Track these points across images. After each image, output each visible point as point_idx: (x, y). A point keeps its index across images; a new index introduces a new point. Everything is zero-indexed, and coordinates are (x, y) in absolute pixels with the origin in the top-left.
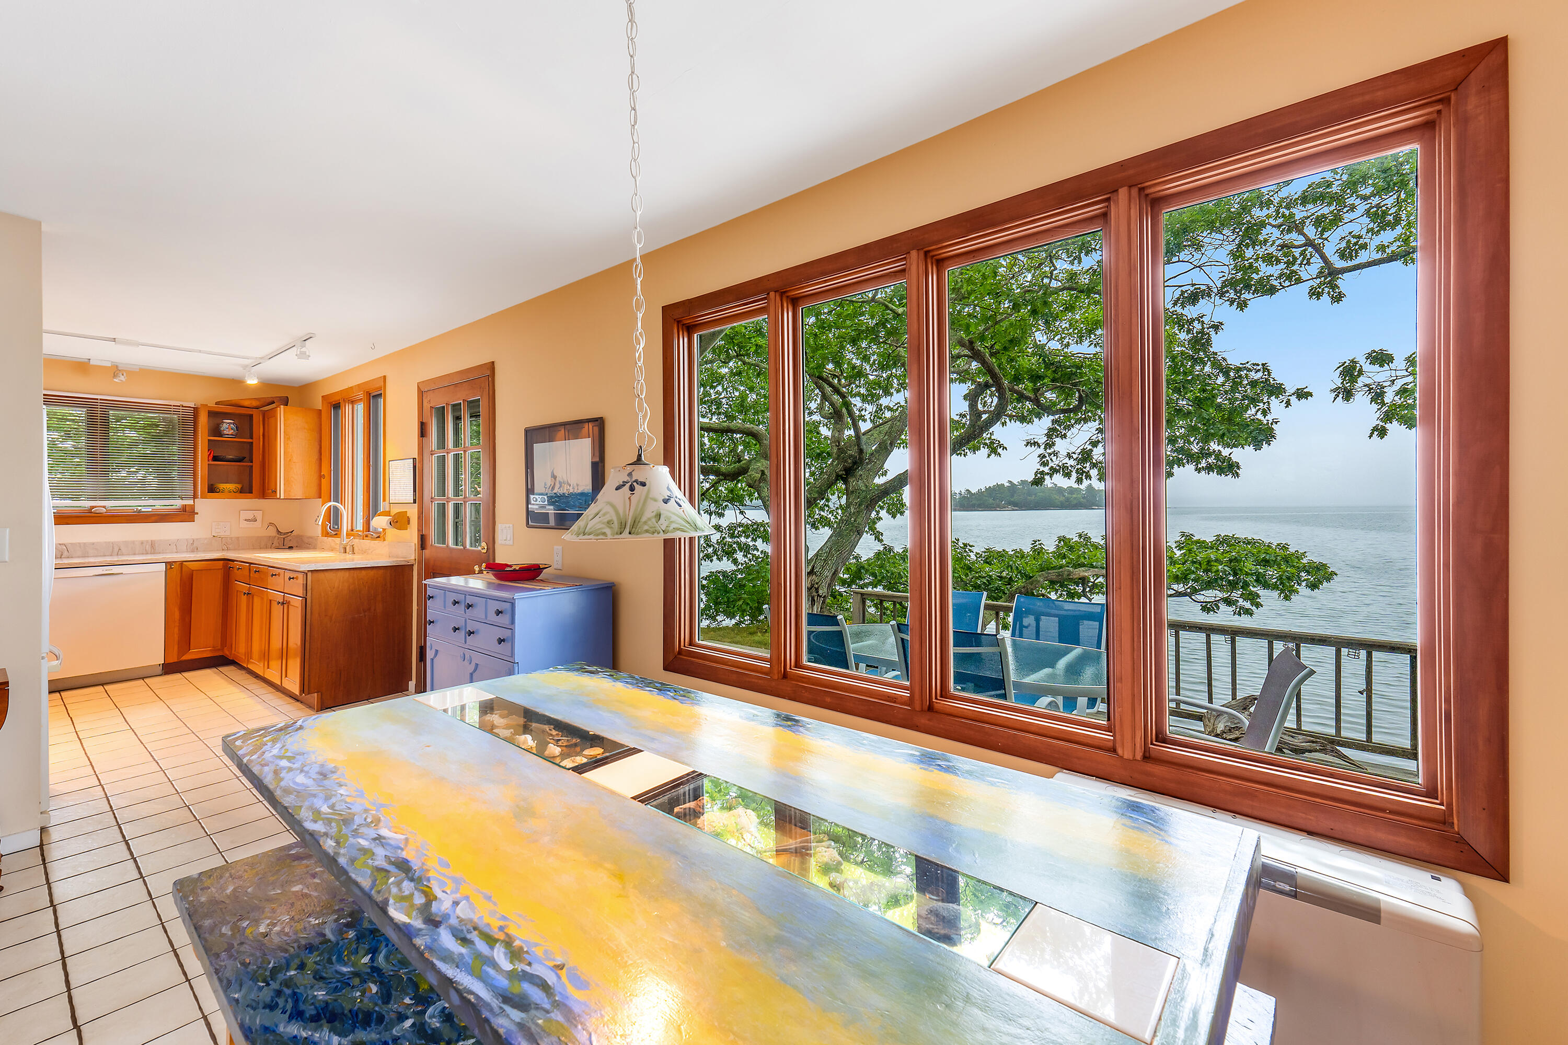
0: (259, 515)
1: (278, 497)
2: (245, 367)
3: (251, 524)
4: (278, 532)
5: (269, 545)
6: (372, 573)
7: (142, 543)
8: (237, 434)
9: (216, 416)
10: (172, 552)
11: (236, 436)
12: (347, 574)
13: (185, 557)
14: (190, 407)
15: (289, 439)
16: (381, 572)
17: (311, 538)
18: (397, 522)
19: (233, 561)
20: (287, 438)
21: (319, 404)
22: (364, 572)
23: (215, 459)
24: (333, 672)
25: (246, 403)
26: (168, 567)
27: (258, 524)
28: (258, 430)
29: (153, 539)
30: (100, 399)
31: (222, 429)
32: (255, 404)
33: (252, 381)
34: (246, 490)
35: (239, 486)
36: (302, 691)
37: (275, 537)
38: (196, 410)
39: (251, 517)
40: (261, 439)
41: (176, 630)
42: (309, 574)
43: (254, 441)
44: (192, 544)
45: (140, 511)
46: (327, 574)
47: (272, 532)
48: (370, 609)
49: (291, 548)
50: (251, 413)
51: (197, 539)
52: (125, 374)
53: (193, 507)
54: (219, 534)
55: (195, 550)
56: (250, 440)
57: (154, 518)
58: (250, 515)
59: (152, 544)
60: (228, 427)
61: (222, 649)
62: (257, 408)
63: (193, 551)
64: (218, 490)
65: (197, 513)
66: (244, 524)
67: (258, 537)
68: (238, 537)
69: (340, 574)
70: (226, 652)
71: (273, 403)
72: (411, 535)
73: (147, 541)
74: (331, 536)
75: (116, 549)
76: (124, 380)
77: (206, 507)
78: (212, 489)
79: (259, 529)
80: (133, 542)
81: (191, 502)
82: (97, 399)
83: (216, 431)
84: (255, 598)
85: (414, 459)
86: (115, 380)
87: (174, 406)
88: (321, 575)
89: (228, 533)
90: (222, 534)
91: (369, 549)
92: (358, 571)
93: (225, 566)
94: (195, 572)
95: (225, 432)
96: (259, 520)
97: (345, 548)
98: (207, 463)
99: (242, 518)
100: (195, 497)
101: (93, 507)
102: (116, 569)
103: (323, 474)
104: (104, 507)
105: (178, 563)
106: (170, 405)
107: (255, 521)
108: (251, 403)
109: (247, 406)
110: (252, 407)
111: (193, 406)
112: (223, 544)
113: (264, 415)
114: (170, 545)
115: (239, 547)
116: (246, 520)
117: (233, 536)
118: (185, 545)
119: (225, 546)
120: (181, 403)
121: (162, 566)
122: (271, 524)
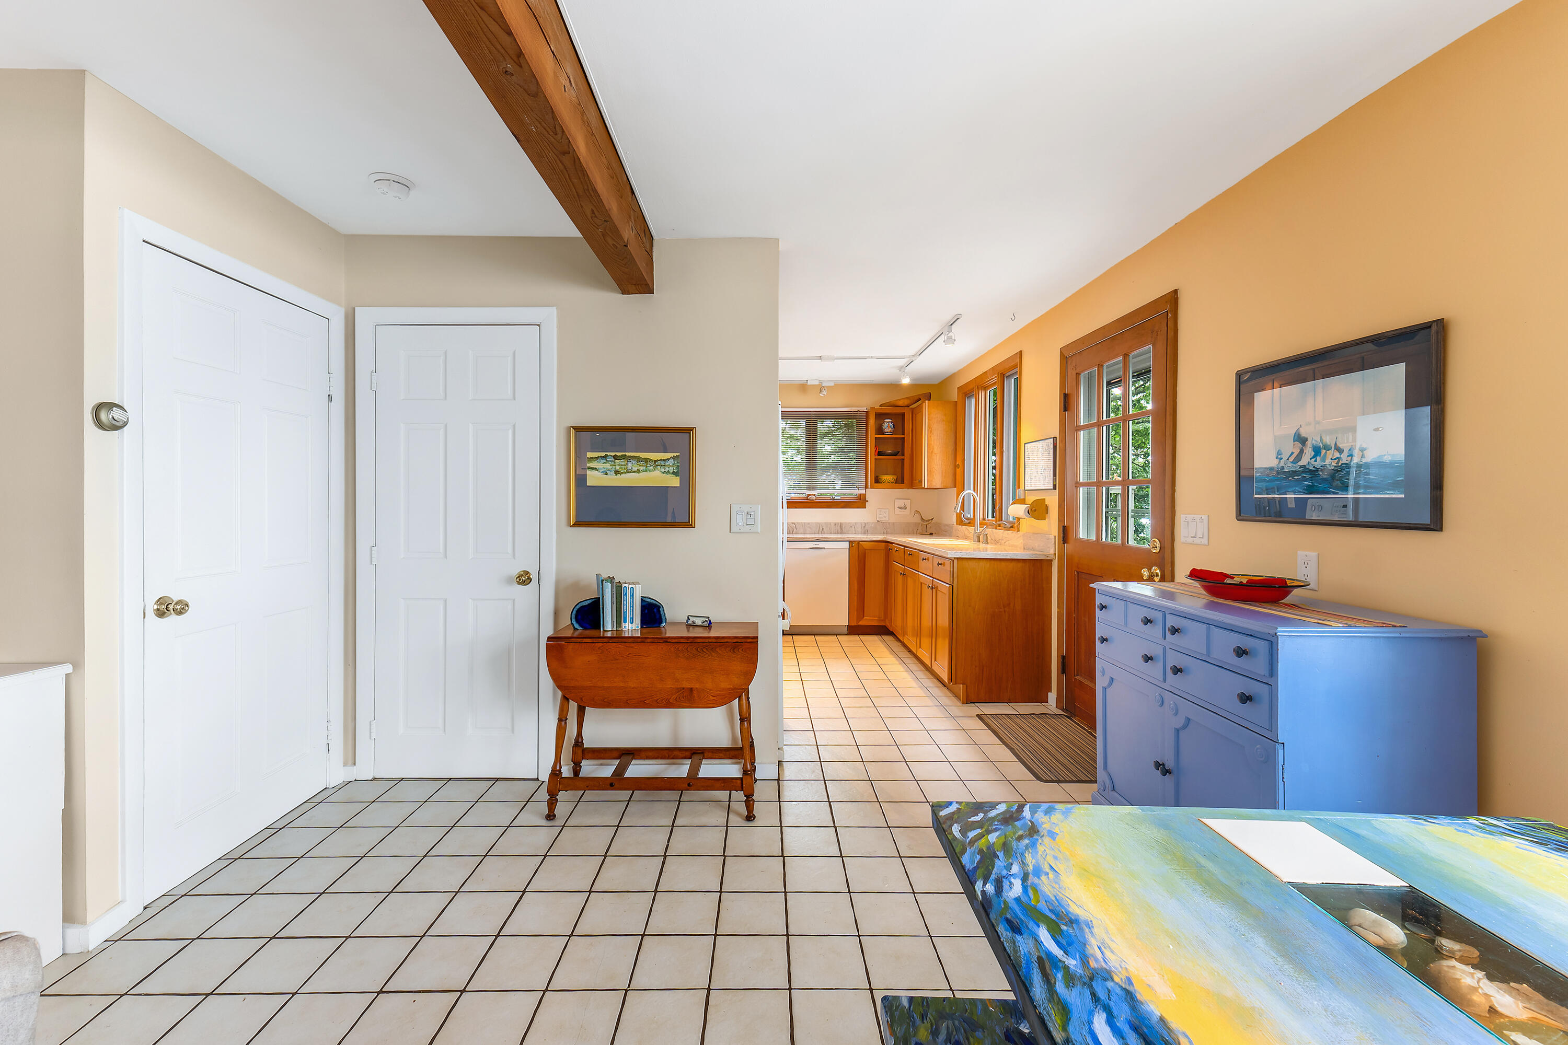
0: (908, 502)
1: (923, 486)
2: (901, 368)
3: (903, 512)
4: (922, 519)
5: (915, 531)
6: (1012, 565)
7: (835, 525)
8: (894, 431)
9: (880, 416)
10: (852, 533)
11: (893, 433)
12: (988, 564)
13: (861, 538)
14: (863, 411)
15: (931, 431)
16: (1020, 565)
17: (947, 525)
18: (1035, 510)
19: (892, 543)
20: (930, 431)
21: (954, 396)
22: (1003, 564)
23: (880, 454)
24: (976, 667)
25: (900, 403)
26: (851, 546)
27: (907, 512)
28: (909, 426)
29: (842, 521)
30: (813, 412)
31: (884, 428)
32: (906, 402)
33: (906, 381)
34: (900, 481)
35: (895, 477)
36: (951, 680)
37: (919, 523)
38: (867, 413)
39: (903, 505)
40: (911, 434)
41: (856, 598)
42: (955, 561)
43: (906, 436)
44: (865, 527)
45: (834, 499)
46: (970, 563)
47: (917, 519)
48: (1009, 604)
49: (931, 534)
50: (904, 411)
51: (868, 521)
52: (826, 389)
53: (865, 496)
54: (882, 519)
55: (866, 532)
56: (903, 436)
57: (842, 504)
58: (900, 503)
59: (841, 525)
60: (888, 425)
61: (884, 620)
62: (908, 406)
63: (865, 533)
64: (881, 481)
65: (868, 501)
66: (898, 511)
67: (908, 523)
68: (894, 523)
69: (981, 563)
70: (888, 624)
71: (920, 399)
72: (1051, 526)
73: (838, 523)
74: (965, 525)
75: (820, 528)
76: (825, 394)
77: (874, 495)
78: (877, 481)
79: (907, 516)
80: (830, 523)
81: (863, 492)
82: (811, 412)
83: (880, 430)
84: (909, 579)
85: (1055, 438)
86: (821, 395)
87: (854, 411)
88: (965, 563)
89: (887, 519)
90: (884, 519)
91: (1002, 540)
92: (998, 562)
93: (886, 547)
94: (867, 551)
95: (886, 430)
96: (908, 508)
97: (979, 537)
98: (874, 458)
99: (897, 506)
100: (866, 487)
101: (809, 495)
102: (821, 545)
103: (957, 463)
104: (814, 495)
105: (857, 542)
106: (852, 411)
107: (905, 508)
108: (904, 402)
109: (901, 405)
110: (903, 406)
111: (865, 411)
113: (910, 413)
114: (851, 527)
116: (899, 508)
117: (890, 521)
118: (860, 528)
120: (858, 409)
121: (846, 545)
122: (917, 512)
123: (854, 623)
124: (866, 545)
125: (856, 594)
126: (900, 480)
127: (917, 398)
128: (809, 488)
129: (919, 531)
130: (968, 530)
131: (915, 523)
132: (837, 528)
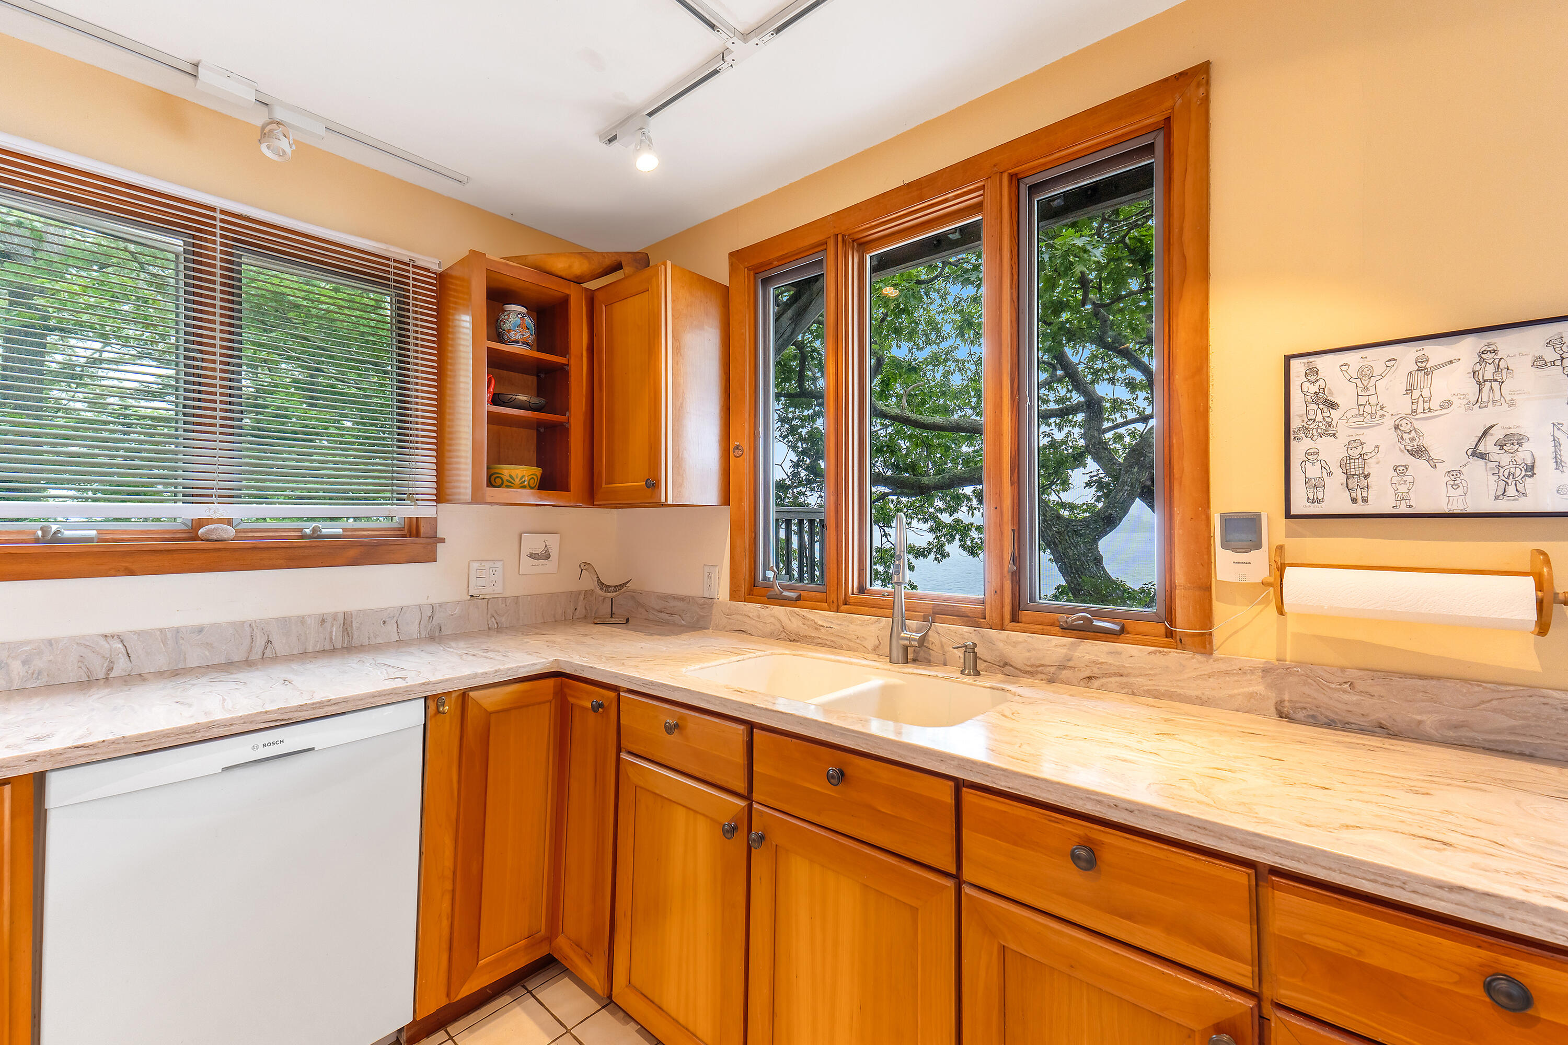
0: (553, 542)
1: (663, 500)
3: (539, 567)
4: (601, 584)
5: (569, 612)
7: (323, 621)
8: (535, 340)
11: (532, 345)
14: (427, 270)
21: (720, 270)
23: (498, 399)
25: (559, 267)
26: (429, 707)
27: (550, 566)
28: (578, 335)
30: (223, 212)
31: (507, 326)
32: (578, 267)
34: (554, 485)
35: (538, 471)
39: (539, 549)
40: (585, 360)
43: (572, 363)
44: (431, 617)
45: (316, 535)
47: (584, 585)
49: (628, 621)
50: (567, 292)
51: (441, 605)
52: (290, 138)
53: (434, 523)
54: (483, 591)
56: (562, 360)
58: (535, 543)
59: (347, 620)
60: (519, 322)
62: (578, 281)
64: (502, 481)
65: (442, 540)
66: (527, 566)
67: (552, 595)
68: (517, 597)
71: (618, 267)
73: (335, 616)
75: (260, 642)
76: (288, 151)
79: (553, 577)
81: (425, 511)
82: (215, 210)
87: (395, 261)
89: (498, 589)
90: (488, 591)
93: (560, 694)
94: (493, 718)
95: (514, 335)
96: (554, 553)
97: (905, 650)
98: (485, 407)
99: (525, 551)
100: (446, 498)
101: (200, 523)
102: (293, 738)
103: (734, 444)
104: (229, 522)
105: (454, 695)
106: (388, 259)
107: (548, 557)
108: (570, 267)
109: (560, 274)
110: (568, 277)
111: (435, 267)
112: (489, 616)
113: (591, 299)
114: (384, 622)
115: (518, 619)
116: (531, 556)
117: (508, 594)
118: (417, 622)
119: (493, 619)
120: (413, 255)
121: (415, 713)
122: (586, 566)
124: (489, 700)
125: (449, 885)
126: (552, 480)
127: (608, 262)
129: (581, 611)
130: (804, 617)
131: (571, 592)
132: (331, 632)
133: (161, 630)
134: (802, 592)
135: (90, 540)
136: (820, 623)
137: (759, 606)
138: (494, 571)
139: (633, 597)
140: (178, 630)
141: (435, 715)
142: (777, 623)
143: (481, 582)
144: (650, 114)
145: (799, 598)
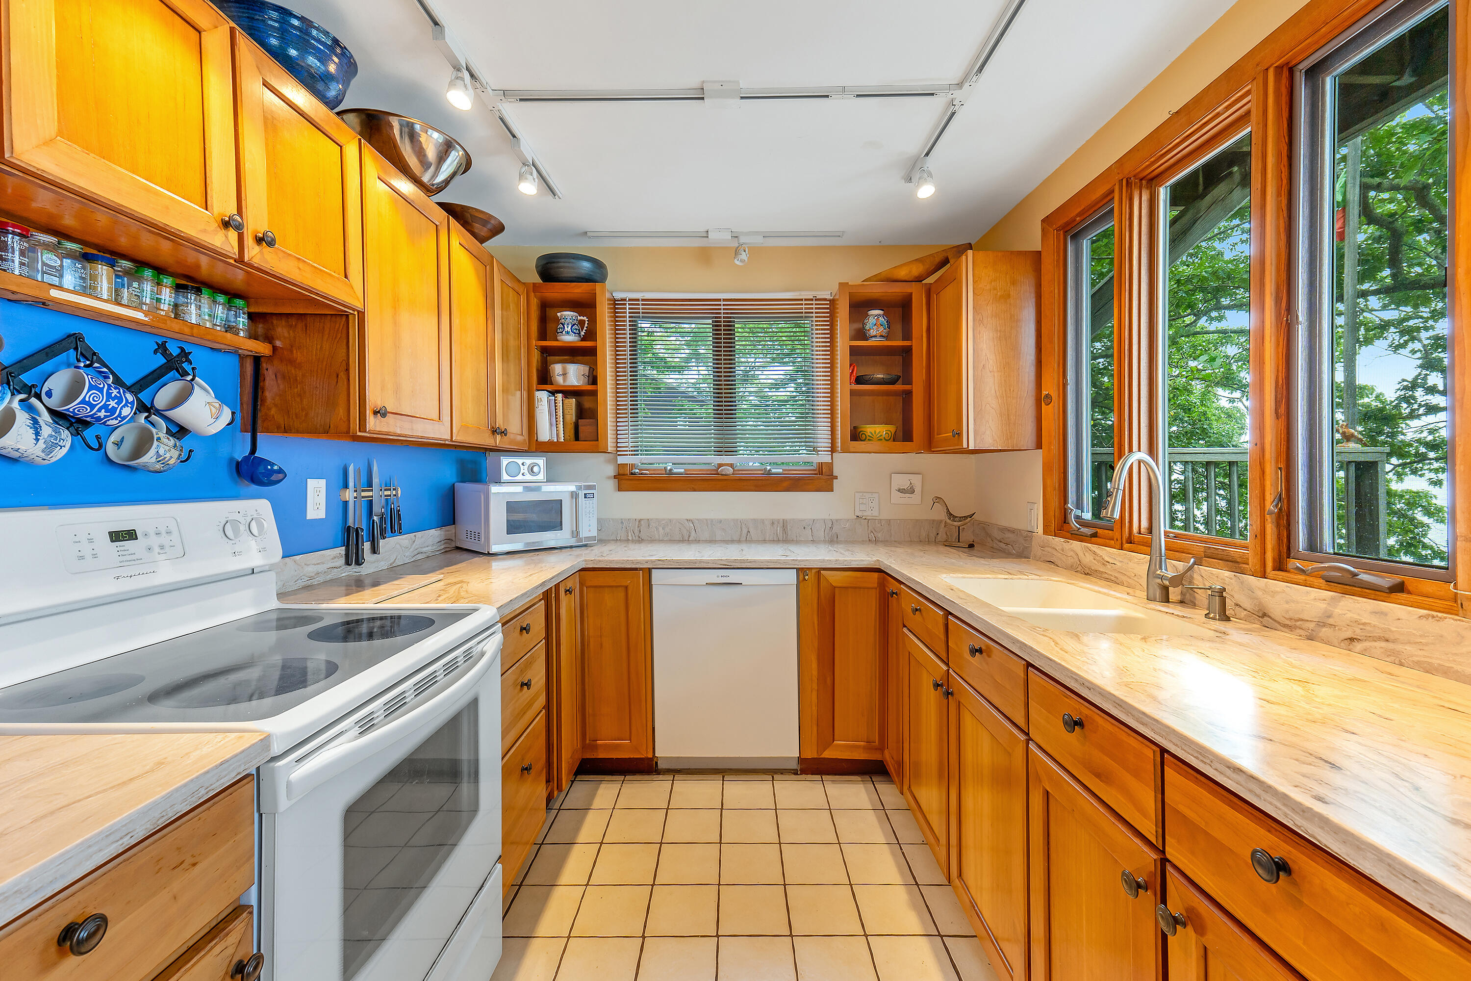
0: (917, 480)
1: (965, 446)
3: (906, 499)
4: (950, 515)
5: (934, 538)
7: (773, 523)
8: (889, 333)
9: (860, 304)
11: (887, 337)
13: (823, 559)
14: (825, 300)
15: (982, 321)
17: (1010, 530)
19: (887, 574)
21: (1033, 239)
23: (859, 380)
25: (903, 273)
26: (801, 578)
27: (916, 498)
28: (919, 321)
29: (788, 516)
30: (724, 300)
31: (867, 327)
32: (916, 270)
34: (904, 435)
35: (892, 428)
37: (941, 521)
38: (833, 302)
39: (906, 486)
40: (925, 339)
43: (915, 343)
44: (831, 528)
45: (771, 473)
47: (939, 514)
49: (971, 546)
50: (909, 291)
51: (837, 520)
52: (747, 251)
53: (830, 465)
54: (865, 514)
55: (834, 538)
56: (907, 343)
57: (785, 484)
58: (902, 481)
59: (784, 524)
60: (876, 322)
61: (879, 746)
62: (919, 279)
64: (864, 436)
65: (836, 478)
66: (897, 497)
67: (917, 521)
68: (890, 520)
70: (886, 755)
71: (946, 261)
73: (778, 521)
77: (848, 466)
78: (856, 435)
79: (917, 509)
80: (763, 521)
81: (827, 459)
82: (719, 300)
83: (860, 332)
86: (737, 263)
87: (806, 300)
89: (875, 513)
90: (868, 513)
93: (882, 585)
94: (837, 591)
95: (873, 333)
96: (918, 489)
97: (1165, 589)
98: (848, 387)
99: (895, 486)
100: (833, 450)
101: (720, 465)
102: (734, 576)
103: (1044, 393)
104: (731, 465)
105: (813, 571)
106: (802, 300)
107: (913, 492)
108: (910, 272)
109: (904, 279)
110: (910, 280)
111: (829, 297)
112: (869, 532)
113: (928, 291)
114: (804, 528)
115: (891, 537)
116: (899, 490)
117: (885, 516)
118: (823, 530)
119: (872, 534)
120: (814, 293)
121: (791, 577)
122: (938, 499)
123: (811, 754)
124: (835, 578)
125: (815, 686)
126: (900, 434)
127: (938, 259)
128: (719, 452)
129: (942, 536)
130: (1094, 553)
131: (934, 521)
132: (777, 530)
133: (706, 520)
134: (1098, 530)
135: (681, 474)
136: (1107, 559)
137: (1062, 540)
138: (872, 499)
139: (984, 528)
140: (712, 520)
141: (803, 580)
142: (1075, 557)
143: (863, 507)
144: (927, 154)
145: (1095, 535)
